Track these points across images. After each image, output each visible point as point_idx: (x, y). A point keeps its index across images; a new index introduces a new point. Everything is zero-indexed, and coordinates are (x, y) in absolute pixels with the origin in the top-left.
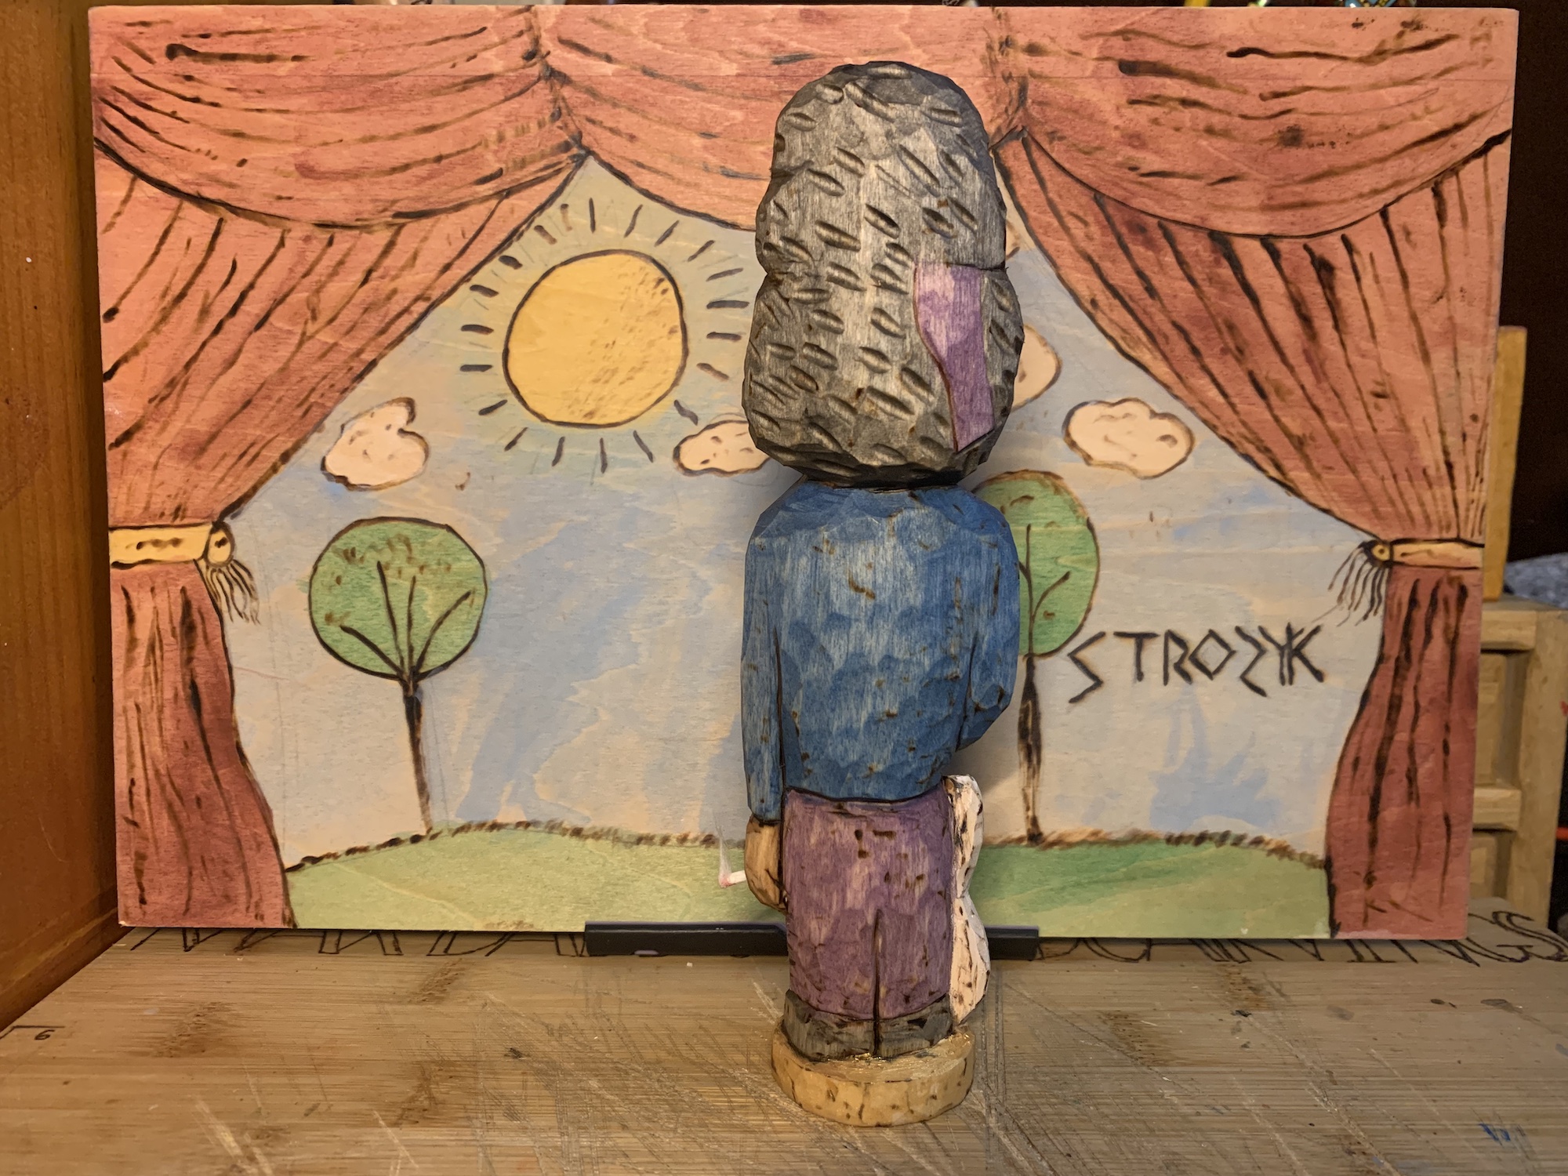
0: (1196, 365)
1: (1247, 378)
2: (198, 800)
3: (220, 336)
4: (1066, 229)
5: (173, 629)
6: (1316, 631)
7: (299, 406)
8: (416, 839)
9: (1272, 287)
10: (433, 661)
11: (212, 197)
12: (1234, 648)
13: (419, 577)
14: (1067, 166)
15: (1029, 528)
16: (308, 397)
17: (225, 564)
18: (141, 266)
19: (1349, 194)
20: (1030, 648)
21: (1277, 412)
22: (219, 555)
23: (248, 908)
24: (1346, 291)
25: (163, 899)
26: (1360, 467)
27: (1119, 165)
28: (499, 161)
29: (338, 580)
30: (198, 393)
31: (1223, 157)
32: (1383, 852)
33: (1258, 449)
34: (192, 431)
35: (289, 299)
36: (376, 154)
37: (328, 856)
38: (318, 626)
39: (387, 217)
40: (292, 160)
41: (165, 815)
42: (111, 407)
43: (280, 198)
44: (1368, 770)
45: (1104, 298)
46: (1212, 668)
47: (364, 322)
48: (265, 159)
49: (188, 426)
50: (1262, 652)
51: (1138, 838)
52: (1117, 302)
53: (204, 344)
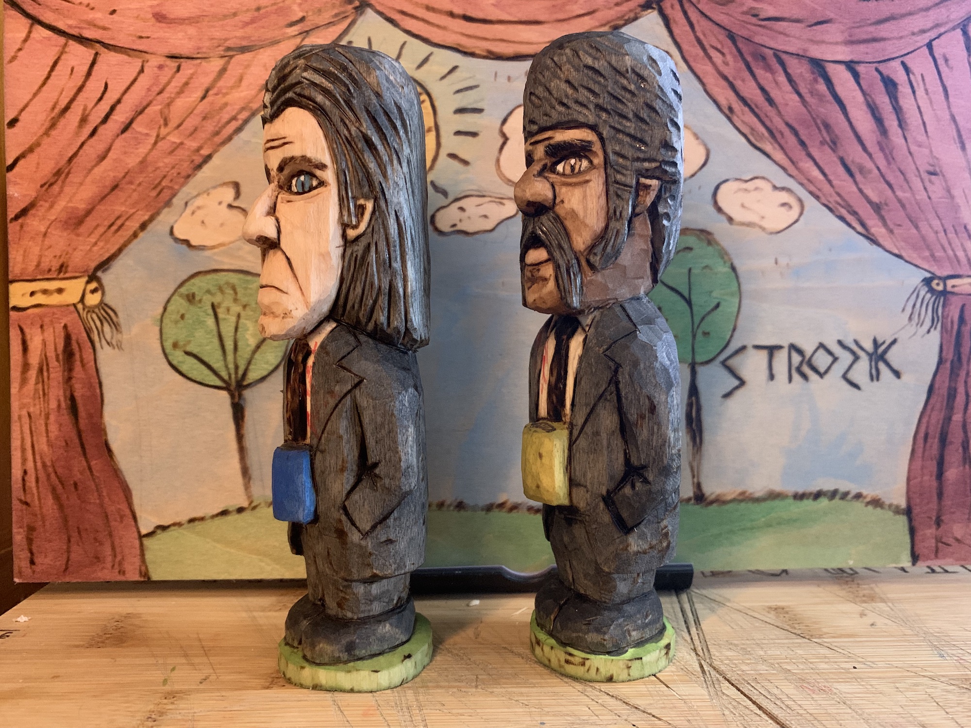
0: (804, 153)
1: (839, 163)
2: (75, 484)
3: (95, 138)
4: (710, 58)
5: (57, 356)
6: (894, 342)
7: (154, 188)
8: (240, 510)
9: (854, 97)
10: (252, 376)
11: (90, 37)
12: (836, 355)
13: (243, 314)
14: (708, 14)
15: (690, 270)
16: (160, 183)
17: (97, 306)
18: (36, 87)
19: (906, 33)
20: (693, 358)
21: (861, 186)
22: (93, 300)
23: (113, 566)
24: (906, 101)
25: (47, 561)
26: (920, 224)
27: (744, 13)
28: (302, 11)
29: (182, 317)
30: (78, 181)
31: (816, 6)
32: (947, 502)
33: (849, 212)
34: (72, 208)
35: (146, 111)
36: (212, 5)
37: (174, 524)
38: (167, 351)
39: (220, 51)
40: (149, 9)
41: (50, 497)
42: (13, 191)
43: (141, 37)
44: (935, 443)
45: (737, 106)
46: (822, 370)
47: (203, 126)
48: (129, 9)
49: (70, 205)
50: (857, 358)
51: (774, 496)
52: (746, 109)
53: (83, 144)
